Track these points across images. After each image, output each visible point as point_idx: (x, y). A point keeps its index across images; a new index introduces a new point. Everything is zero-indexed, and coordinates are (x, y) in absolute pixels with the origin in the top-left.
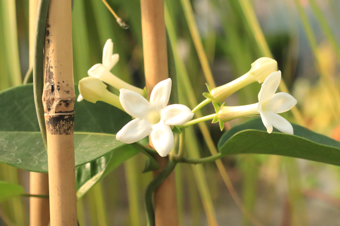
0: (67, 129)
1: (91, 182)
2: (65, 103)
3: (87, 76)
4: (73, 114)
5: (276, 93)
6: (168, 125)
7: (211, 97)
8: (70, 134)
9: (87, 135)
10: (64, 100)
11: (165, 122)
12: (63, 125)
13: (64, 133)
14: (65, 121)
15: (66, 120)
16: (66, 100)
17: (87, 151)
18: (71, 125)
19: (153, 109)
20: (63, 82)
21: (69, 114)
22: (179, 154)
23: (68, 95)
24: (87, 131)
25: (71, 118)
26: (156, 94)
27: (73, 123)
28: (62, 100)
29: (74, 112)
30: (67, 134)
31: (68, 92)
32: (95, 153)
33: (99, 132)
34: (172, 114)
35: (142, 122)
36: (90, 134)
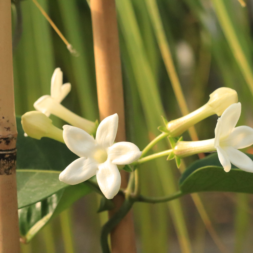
0: (8, 169)
1: (41, 223)
2: (5, 141)
3: (34, 109)
4: (15, 153)
5: (236, 126)
6: (115, 164)
7: (167, 131)
8: (11, 174)
9: (34, 173)
10: (4, 137)
11: (112, 161)
12: (4, 164)
13: (5, 173)
14: (5, 160)
15: (7, 159)
16: (7, 137)
17: (33, 191)
18: (13, 164)
19: (100, 147)
20: (3, 118)
21: (9, 152)
22: (135, 193)
23: (9, 132)
24: (36, 168)
25: (13, 157)
26: (103, 130)
27: (14, 162)
28: (2, 137)
29: (16, 150)
30: (8, 174)
31: (8, 129)
32: (41, 193)
33: (48, 169)
34: (119, 152)
35: (87, 161)
36: (38, 171)
